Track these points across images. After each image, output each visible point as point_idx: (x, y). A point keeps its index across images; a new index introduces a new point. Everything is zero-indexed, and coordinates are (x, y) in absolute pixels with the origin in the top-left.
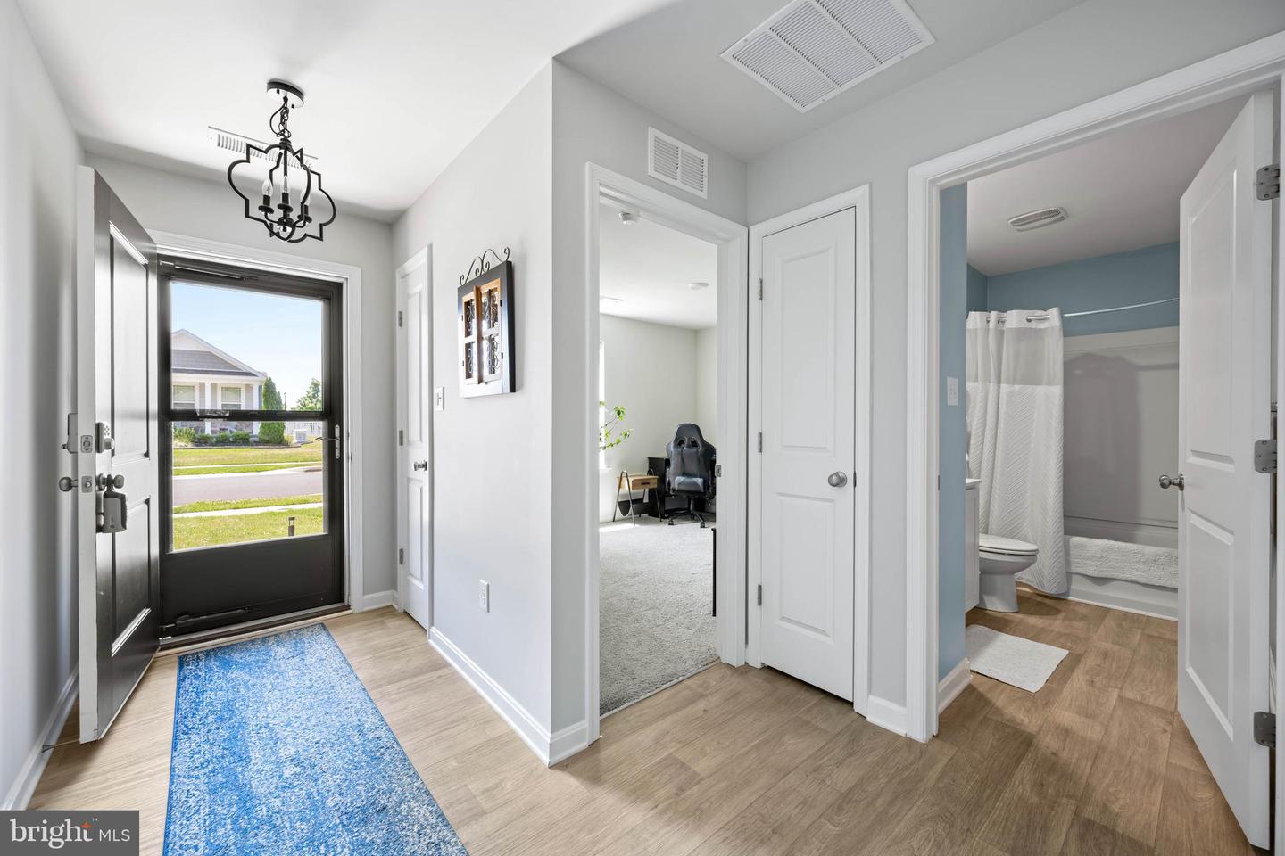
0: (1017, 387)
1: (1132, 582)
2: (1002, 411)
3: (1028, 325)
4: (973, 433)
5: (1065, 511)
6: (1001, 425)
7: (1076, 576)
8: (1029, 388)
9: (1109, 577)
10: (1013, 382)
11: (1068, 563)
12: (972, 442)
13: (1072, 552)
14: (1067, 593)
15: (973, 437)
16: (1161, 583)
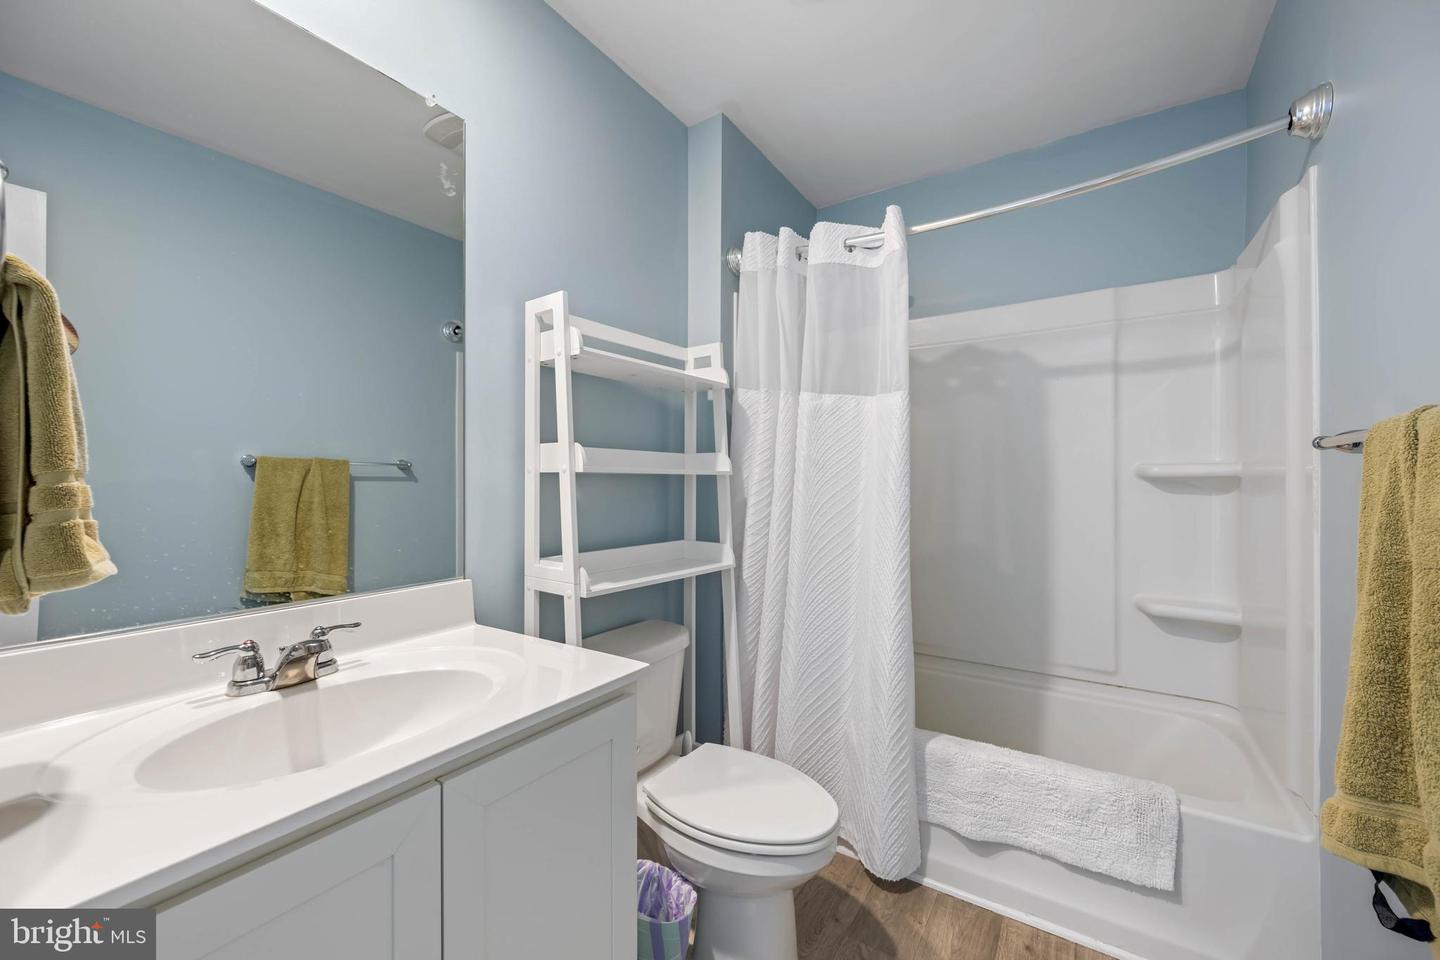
0: (828, 399)
1: (1045, 856)
2: (801, 453)
3: (846, 258)
4: (751, 501)
5: (915, 643)
6: (799, 485)
7: (939, 830)
8: (851, 401)
9: (999, 840)
10: (820, 389)
11: (921, 799)
12: (749, 521)
13: (931, 776)
14: (921, 870)
15: (750, 511)
16: (1102, 866)
